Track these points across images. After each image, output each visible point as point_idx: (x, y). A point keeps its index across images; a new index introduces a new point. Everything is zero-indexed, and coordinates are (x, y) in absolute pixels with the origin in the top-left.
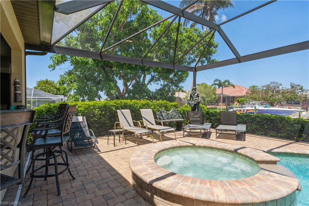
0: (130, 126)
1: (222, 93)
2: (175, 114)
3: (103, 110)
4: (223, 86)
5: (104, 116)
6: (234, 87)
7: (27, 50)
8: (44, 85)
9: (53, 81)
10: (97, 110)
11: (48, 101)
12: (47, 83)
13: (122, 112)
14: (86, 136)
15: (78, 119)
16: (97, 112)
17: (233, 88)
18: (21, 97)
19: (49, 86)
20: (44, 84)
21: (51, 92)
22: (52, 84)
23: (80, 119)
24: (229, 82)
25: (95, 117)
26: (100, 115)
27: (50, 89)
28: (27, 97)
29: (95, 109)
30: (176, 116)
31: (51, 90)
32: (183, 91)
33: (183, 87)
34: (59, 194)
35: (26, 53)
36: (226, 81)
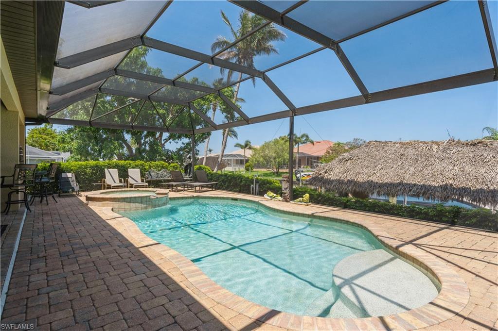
0: (115, 182)
1: (298, 151)
2: (166, 174)
3: (94, 170)
4: (300, 143)
5: (95, 174)
6: (313, 144)
7: (26, 122)
8: (40, 136)
9: (54, 130)
10: (89, 169)
11: (44, 160)
12: (44, 132)
13: (109, 171)
14: (71, 186)
15: (67, 175)
16: (88, 171)
17: (311, 145)
18: (23, 158)
19: (47, 137)
20: (40, 134)
21: (51, 146)
22: (51, 134)
23: (69, 175)
24: (307, 136)
25: (87, 175)
26: (92, 173)
27: (48, 142)
28: (26, 156)
29: (86, 168)
30: (166, 175)
31: (50, 143)
32: (250, 148)
33: (250, 142)
34: (48, 204)
35: (26, 124)
36: (303, 136)
